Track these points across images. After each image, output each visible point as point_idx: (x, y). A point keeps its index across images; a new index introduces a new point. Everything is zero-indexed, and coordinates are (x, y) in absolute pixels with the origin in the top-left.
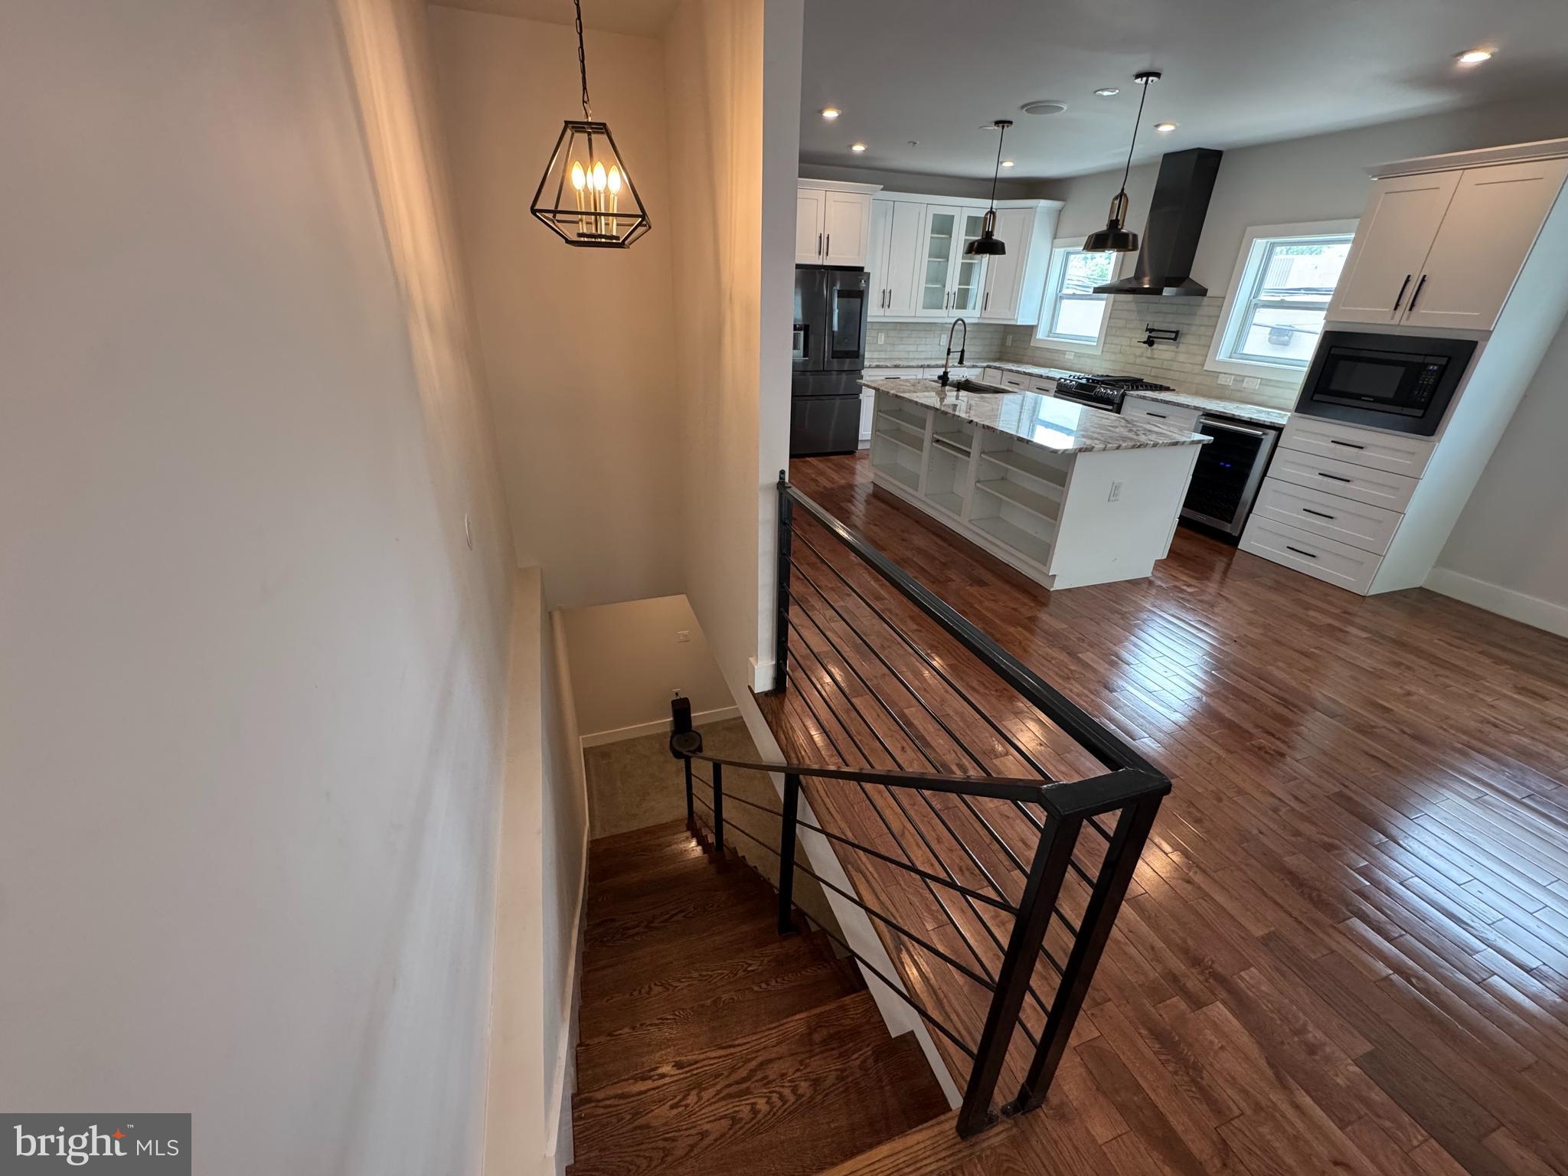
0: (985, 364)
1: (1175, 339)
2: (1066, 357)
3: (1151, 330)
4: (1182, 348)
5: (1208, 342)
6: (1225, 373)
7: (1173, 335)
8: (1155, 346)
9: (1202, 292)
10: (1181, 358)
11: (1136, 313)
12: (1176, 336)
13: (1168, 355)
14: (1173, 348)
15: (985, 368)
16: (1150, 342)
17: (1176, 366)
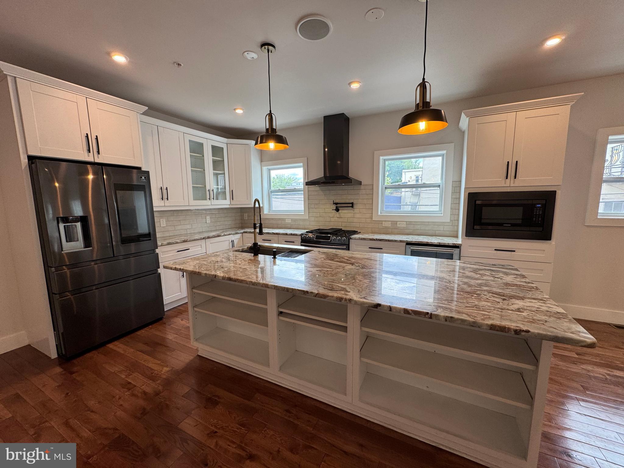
0: (242, 231)
1: (352, 207)
2: (286, 221)
3: (336, 204)
4: (356, 211)
5: (371, 206)
6: (385, 221)
7: (351, 205)
8: (340, 211)
9: (360, 183)
10: (358, 216)
11: (324, 196)
12: (352, 205)
13: (350, 215)
14: (352, 211)
15: (242, 233)
16: (337, 210)
17: (355, 220)
